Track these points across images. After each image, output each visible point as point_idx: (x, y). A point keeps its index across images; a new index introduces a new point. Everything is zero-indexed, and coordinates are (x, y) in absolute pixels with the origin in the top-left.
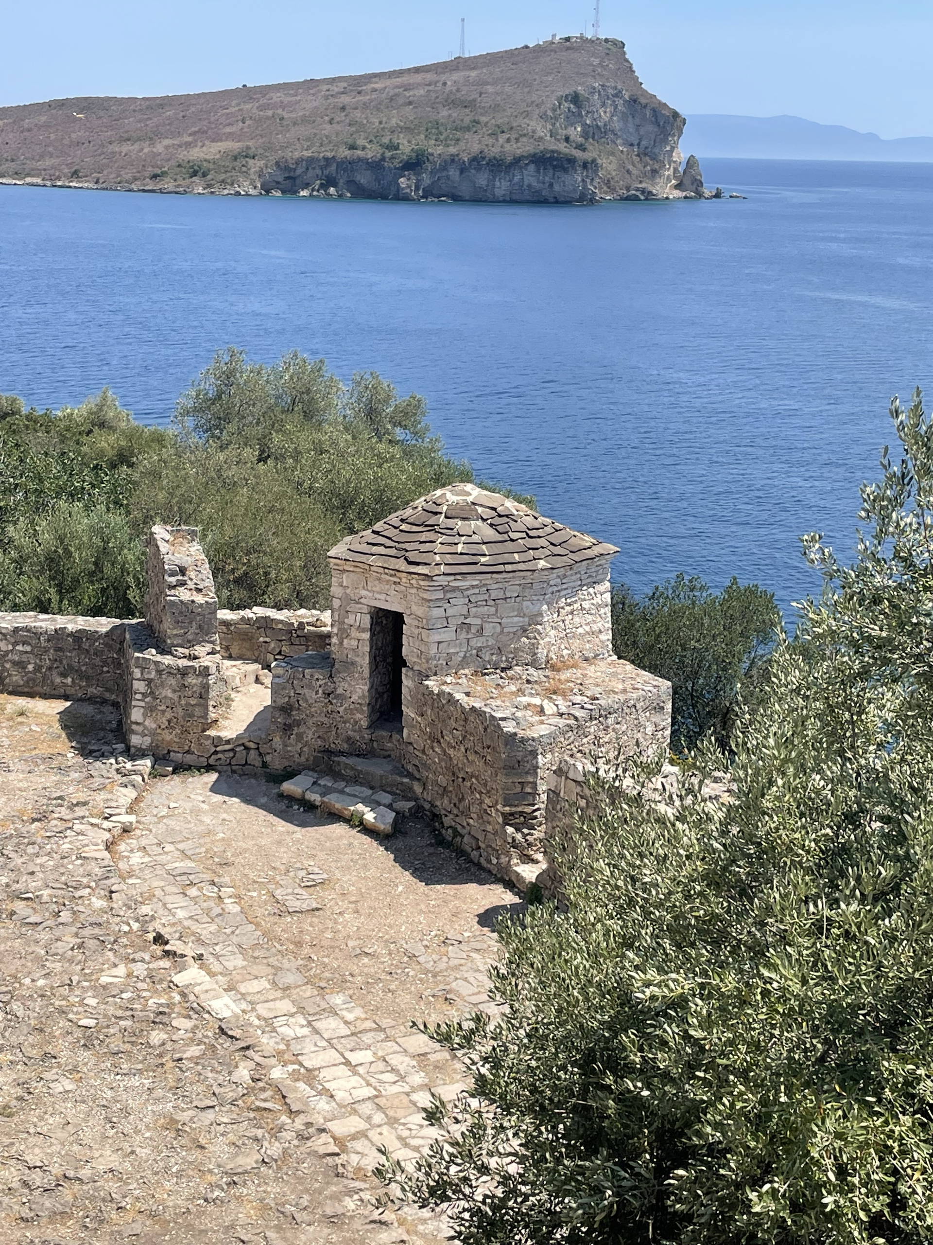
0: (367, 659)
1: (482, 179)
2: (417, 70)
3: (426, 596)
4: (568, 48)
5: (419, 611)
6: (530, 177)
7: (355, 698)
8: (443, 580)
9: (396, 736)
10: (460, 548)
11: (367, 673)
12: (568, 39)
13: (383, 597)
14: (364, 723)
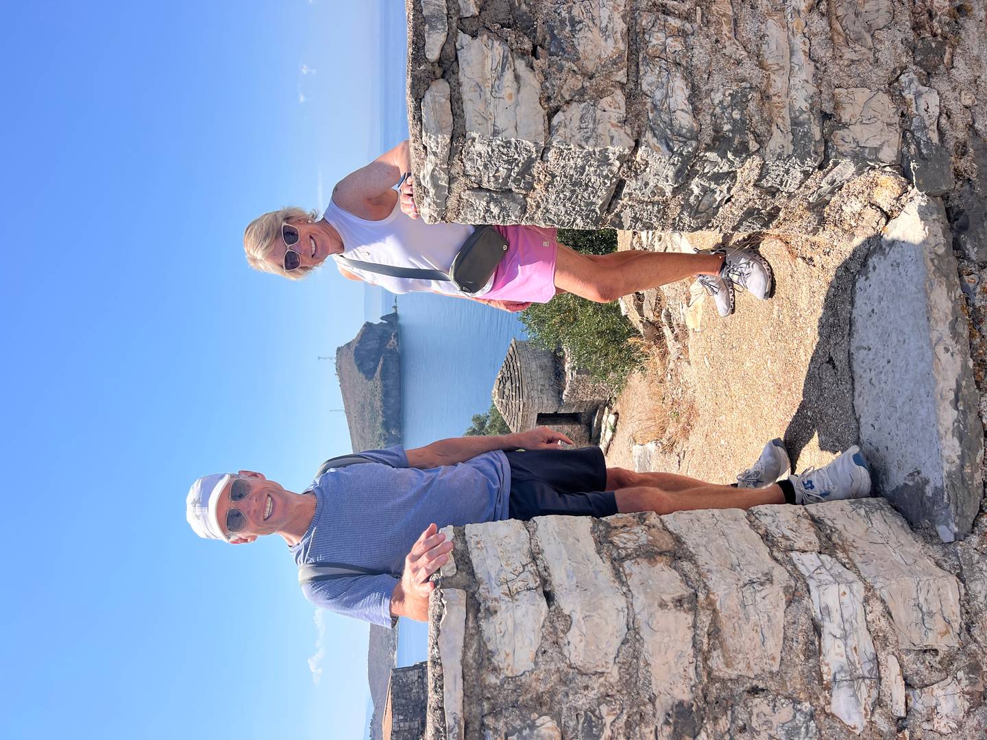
0: (555, 426)
1: (392, 401)
2: (350, 428)
3: (531, 405)
4: (340, 369)
5: (536, 408)
6: (390, 382)
7: (570, 430)
8: (525, 399)
9: (583, 415)
10: (514, 394)
11: (561, 426)
12: (337, 369)
13: (532, 421)
14: (579, 426)
